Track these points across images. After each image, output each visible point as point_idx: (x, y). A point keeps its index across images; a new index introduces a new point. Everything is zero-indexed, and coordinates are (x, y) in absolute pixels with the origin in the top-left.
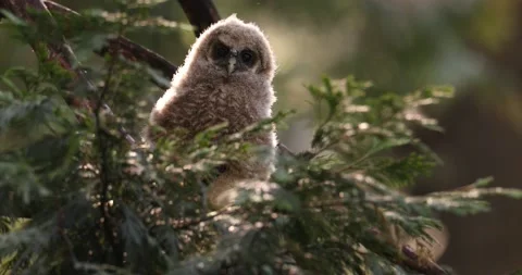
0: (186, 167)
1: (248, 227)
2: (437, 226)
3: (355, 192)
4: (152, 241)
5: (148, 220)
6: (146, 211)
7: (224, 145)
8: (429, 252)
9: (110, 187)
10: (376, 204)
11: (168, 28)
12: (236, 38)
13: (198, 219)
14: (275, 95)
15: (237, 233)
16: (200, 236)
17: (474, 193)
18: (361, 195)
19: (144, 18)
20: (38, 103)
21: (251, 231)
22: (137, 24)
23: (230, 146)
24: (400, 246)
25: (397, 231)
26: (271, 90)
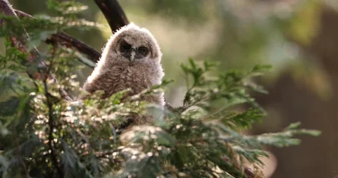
0: (103, 117)
1: (143, 156)
2: (267, 156)
3: (213, 133)
4: (81, 165)
5: (80, 151)
6: (79, 145)
7: (128, 103)
8: (262, 172)
9: (55, 130)
10: (226, 141)
11: (89, 26)
12: (135, 39)
13: (112, 151)
14: (164, 71)
15: (136, 160)
16: (113, 162)
17: (288, 133)
18: (217, 134)
19: (73, 20)
20: (7, 75)
21: (145, 158)
22: (69, 24)
23: (132, 104)
24: (243, 169)
25: (241, 159)
26: (160, 69)
